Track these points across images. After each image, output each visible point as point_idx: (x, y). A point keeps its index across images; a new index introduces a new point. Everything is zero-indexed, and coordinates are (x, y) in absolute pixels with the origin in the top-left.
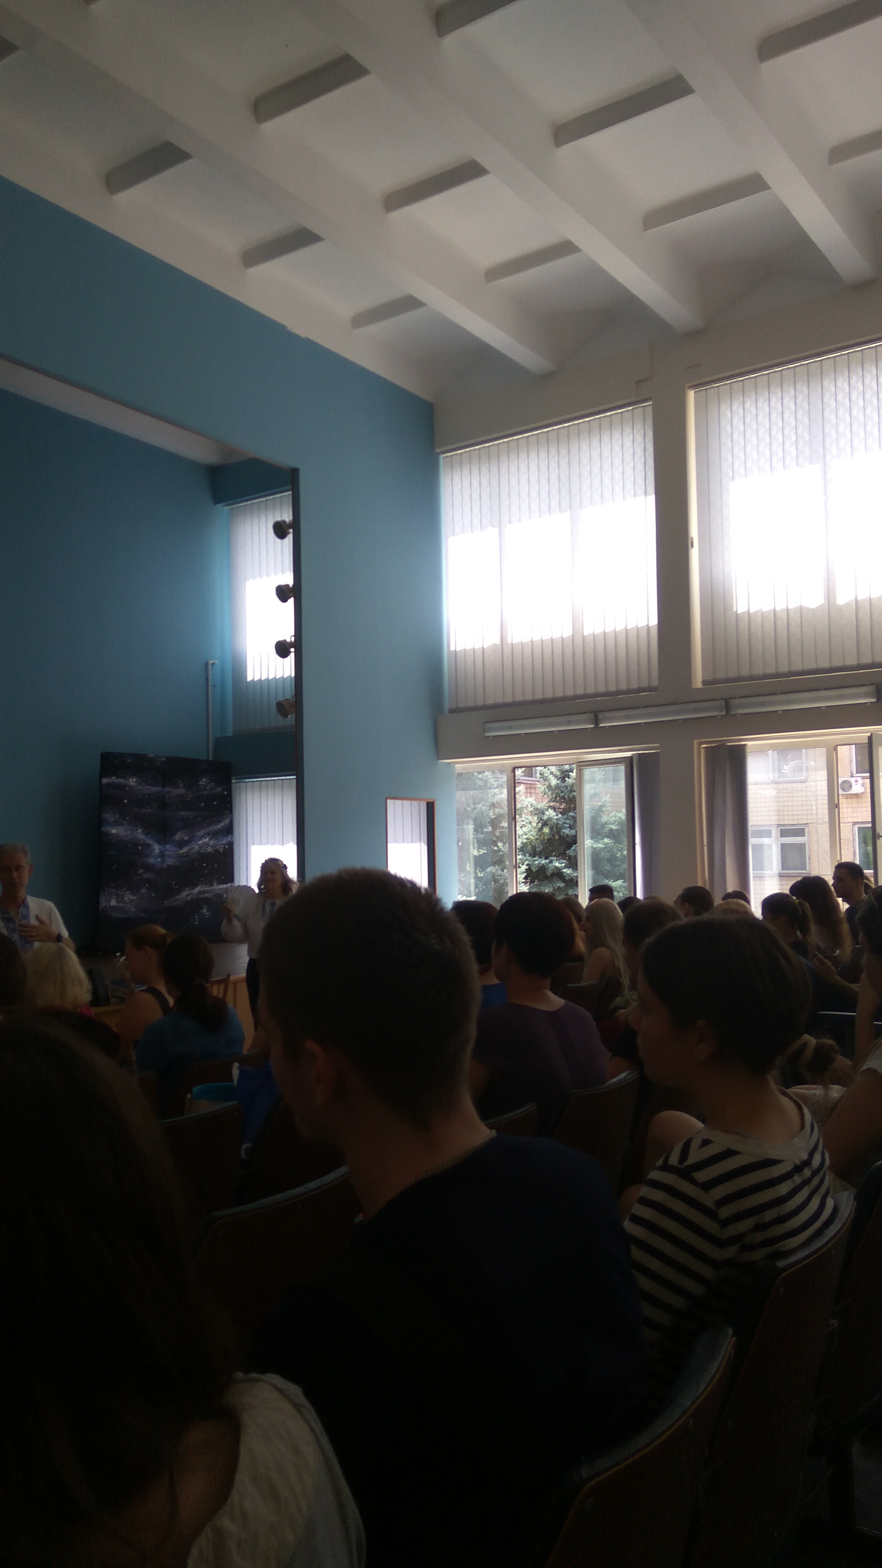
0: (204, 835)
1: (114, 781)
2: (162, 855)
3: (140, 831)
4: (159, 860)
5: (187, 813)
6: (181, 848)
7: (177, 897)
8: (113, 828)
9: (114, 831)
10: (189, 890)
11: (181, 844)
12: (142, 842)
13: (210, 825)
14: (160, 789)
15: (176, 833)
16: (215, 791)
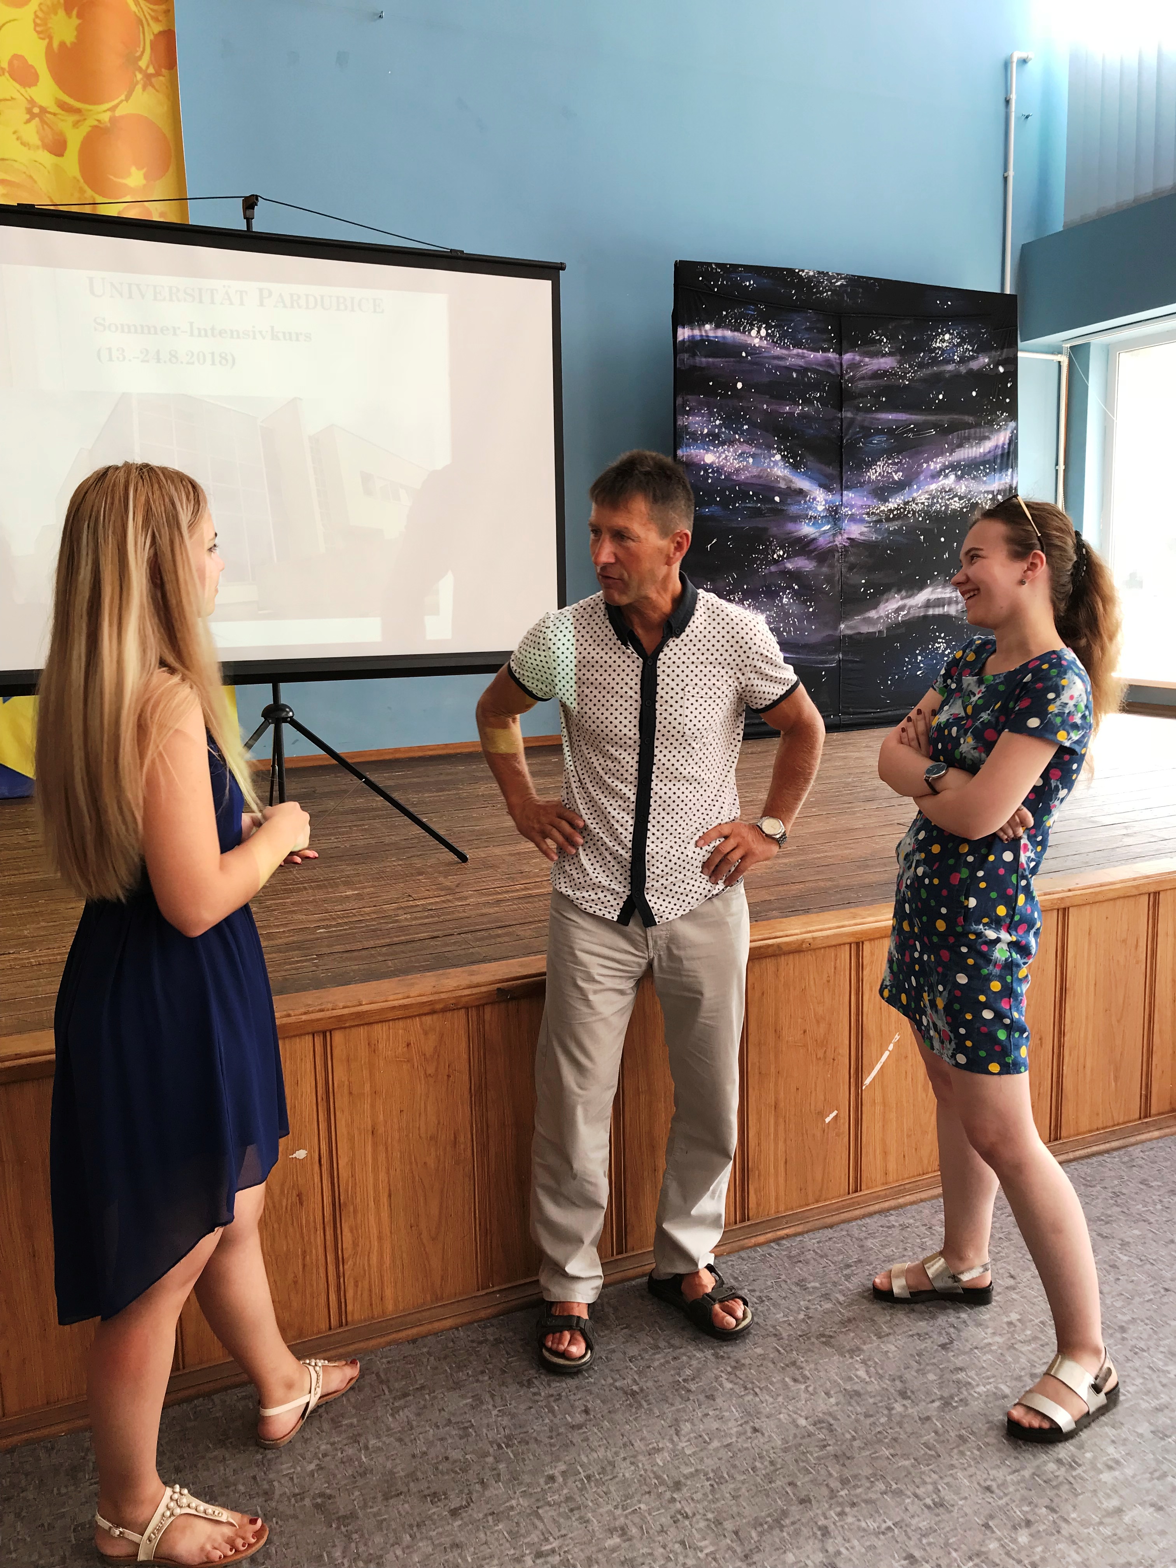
0: (942, 470)
1: (711, 334)
2: (834, 515)
3: (778, 457)
4: (827, 527)
5: (903, 416)
6: (885, 500)
7: (873, 614)
8: (708, 451)
9: (709, 458)
10: (902, 599)
11: (883, 492)
12: (783, 485)
13: (960, 446)
14: (831, 355)
15: (869, 465)
16: (975, 365)
